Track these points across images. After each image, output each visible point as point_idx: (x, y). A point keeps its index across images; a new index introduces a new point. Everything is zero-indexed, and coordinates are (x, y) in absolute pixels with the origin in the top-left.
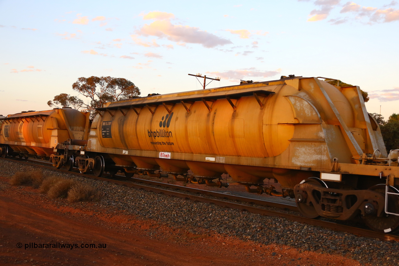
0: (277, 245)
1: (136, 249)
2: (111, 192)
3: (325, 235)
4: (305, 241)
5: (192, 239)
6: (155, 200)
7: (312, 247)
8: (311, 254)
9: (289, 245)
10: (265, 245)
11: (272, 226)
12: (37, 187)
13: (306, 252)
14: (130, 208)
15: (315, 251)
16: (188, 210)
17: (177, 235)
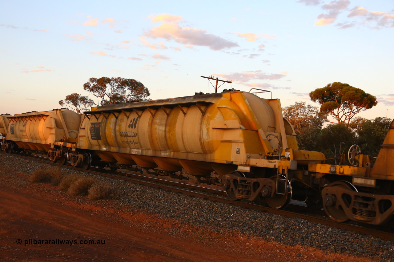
0: (302, 246)
1: (161, 247)
2: (130, 191)
3: (351, 237)
4: (330, 243)
5: (215, 238)
6: (175, 199)
7: (338, 249)
8: (338, 256)
9: (314, 246)
10: (290, 246)
11: (295, 227)
12: (56, 184)
13: (333, 254)
14: (150, 206)
15: (341, 253)
16: (209, 210)
17: (200, 234)
